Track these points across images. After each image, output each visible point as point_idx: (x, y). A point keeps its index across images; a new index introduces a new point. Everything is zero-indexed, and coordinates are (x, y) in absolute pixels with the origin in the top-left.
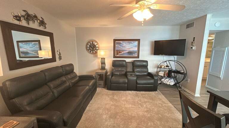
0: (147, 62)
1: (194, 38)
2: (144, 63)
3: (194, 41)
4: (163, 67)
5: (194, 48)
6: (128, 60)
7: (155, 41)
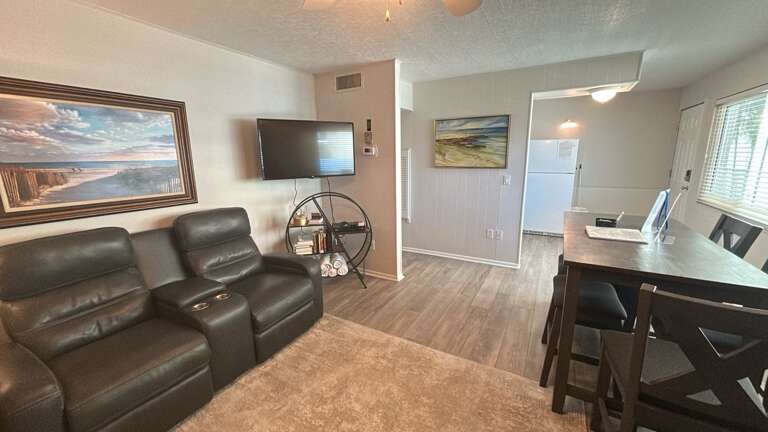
0: (240, 212)
1: (369, 121)
2: (234, 223)
3: (369, 129)
4: (303, 222)
5: (374, 151)
6: (134, 222)
7: (259, 120)
